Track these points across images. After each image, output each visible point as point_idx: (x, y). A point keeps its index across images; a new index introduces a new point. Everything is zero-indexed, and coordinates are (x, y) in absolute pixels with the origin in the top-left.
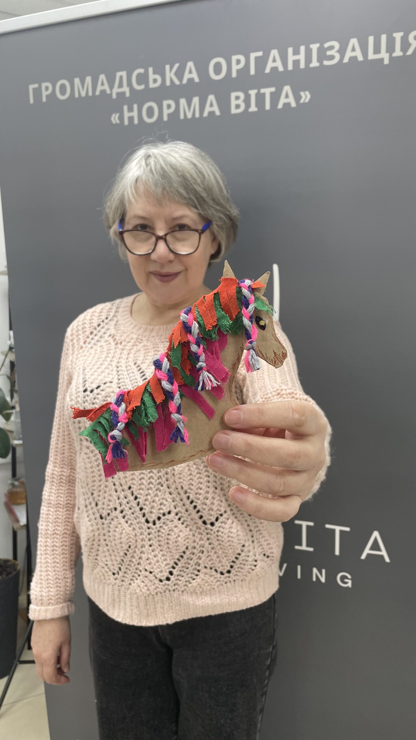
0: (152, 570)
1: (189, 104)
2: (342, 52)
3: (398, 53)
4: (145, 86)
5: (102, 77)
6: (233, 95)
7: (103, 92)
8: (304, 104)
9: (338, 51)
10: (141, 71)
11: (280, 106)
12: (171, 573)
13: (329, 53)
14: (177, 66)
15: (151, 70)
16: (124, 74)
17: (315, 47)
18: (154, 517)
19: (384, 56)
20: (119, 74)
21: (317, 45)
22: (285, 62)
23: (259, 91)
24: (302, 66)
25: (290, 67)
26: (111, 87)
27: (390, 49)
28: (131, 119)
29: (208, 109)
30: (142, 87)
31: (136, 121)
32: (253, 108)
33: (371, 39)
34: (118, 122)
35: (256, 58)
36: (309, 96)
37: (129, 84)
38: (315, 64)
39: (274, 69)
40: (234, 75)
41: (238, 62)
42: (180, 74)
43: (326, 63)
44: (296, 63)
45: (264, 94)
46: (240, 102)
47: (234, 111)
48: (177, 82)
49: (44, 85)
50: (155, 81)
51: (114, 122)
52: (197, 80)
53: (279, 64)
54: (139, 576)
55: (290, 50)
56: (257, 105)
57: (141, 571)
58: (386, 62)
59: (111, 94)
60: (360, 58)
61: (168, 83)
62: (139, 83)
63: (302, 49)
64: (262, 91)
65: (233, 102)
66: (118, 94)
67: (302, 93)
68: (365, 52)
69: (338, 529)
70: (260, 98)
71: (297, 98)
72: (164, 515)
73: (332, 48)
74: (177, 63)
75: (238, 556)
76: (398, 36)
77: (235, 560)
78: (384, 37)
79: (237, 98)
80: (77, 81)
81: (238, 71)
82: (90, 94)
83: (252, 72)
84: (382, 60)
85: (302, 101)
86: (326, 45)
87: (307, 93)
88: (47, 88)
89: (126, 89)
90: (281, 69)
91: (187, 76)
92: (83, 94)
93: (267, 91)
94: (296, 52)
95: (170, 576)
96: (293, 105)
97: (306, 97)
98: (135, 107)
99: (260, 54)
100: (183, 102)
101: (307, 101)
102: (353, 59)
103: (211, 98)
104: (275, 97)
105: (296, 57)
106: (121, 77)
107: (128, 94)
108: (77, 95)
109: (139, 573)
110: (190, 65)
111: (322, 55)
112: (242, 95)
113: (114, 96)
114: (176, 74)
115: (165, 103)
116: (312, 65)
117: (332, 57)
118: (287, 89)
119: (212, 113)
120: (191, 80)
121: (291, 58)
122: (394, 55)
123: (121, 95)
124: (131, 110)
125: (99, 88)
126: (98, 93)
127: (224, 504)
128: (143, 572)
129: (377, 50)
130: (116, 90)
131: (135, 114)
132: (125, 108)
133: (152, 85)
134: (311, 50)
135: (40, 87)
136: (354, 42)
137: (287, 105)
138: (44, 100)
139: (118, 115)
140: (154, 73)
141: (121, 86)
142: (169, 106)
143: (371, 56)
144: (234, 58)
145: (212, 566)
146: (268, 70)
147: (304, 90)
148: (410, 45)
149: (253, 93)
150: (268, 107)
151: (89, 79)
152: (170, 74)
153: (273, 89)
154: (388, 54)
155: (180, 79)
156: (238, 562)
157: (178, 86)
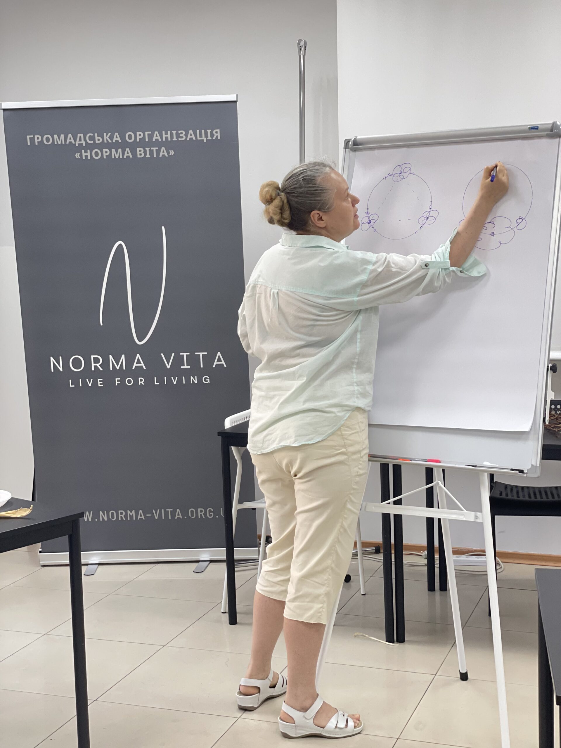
1: (117, 152)
2: (186, 135)
3: (209, 138)
5: (70, 135)
6: (138, 149)
7: (70, 143)
8: (171, 155)
9: (184, 135)
10: (92, 135)
11: (161, 156)
13: (181, 135)
14: (109, 134)
15: (96, 135)
16: (82, 135)
17: (174, 132)
19: (204, 138)
20: (79, 135)
21: (176, 132)
22: (161, 138)
23: (150, 149)
24: (169, 139)
25: (164, 139)
26: (75, 141)
27: (206, 136)
28: (86, 156)
29: (126, 155)
30: (92, 142)
31: (89, 158)
32: (148, 156)
33: (198, 131)
34: (79, 157)
35: (148, 134)
36: (173, 153)
37: (85, 140)
38: (175, 139)
39: (157, 140)
40: (138, 140)
41: (140, 135)
42: (111, 138)
43: (180, 139)
44: (167, 138)
45: (153, 150)
46: (142, 152)
47: (139, 156)
48: (110, 141)
49: (36, 137)
50: (99, 140)
51: (77, 157)
52: (120, 141)
53: (159, 138)
55: (164, 132)
56: (150, 155)
58: (205, 141)
59: (75, 144)
61: (105, 141)
62: (90, 140)
63: (169, 132)
64: (152, 148)
65: (138, 153)
66: (78, 144)
67: (170, 151)
68: (196, 136)
69: (201, 354)
70: (151, 152)
71: (168, 153)
73: (182, 133)
76: (209, 131)
78: (203, 131)
79: (140, 151)
80: (56, 136)
81: (140, 139)
82: (63, 143)
83: (147, 140)
84: (203, 140)
86: (179, 132)
87: (172, 151)
88: (38, 138)
89: (83, 142)
91: (115, 139)
92: (59, 143)
94: (166, 133)
96: (167, 156)
98: (89, 151)
99: (150, 133)
100: (113, 150)
102: (191, 139)
103: (128, 150)
104: (158, 152)
105: (166, 136)
106: (80, 137)
107: (84, 145)
108: (56, 143)
110: (116, 134)
111: (178, 136)
112: (142, 150)
114: (109, 137)
115: (104, 150)
116: (173, 140)
117: (182, 137)
118: (163, 149)
119: (128, 157)
120: (117, 141)
121: (164, 136)
123: (81, 145)
124: (86, 152)
125: (68, 140)
126: (68, 143)
129: (201, 136)
130: (77, 142)
131: (88, 154)
132: (83, 151)
133: (97, 142)
135: (34, 137)
136: (191, 131)
137: (163, 156)
138: (36, 143)
139: (79, 154)
140: (98, 136)
141: (80, 140)
142: (106, 152)
143: (199, 138)
144: (138, 133)
146: (154, 140)
148: (214, 135)
149: (148, 149)
150: (155, 156)
151: (62, 136)
152: (106, 138)
153: (157, 148)
155: (112, 140)
157: (111, 143)
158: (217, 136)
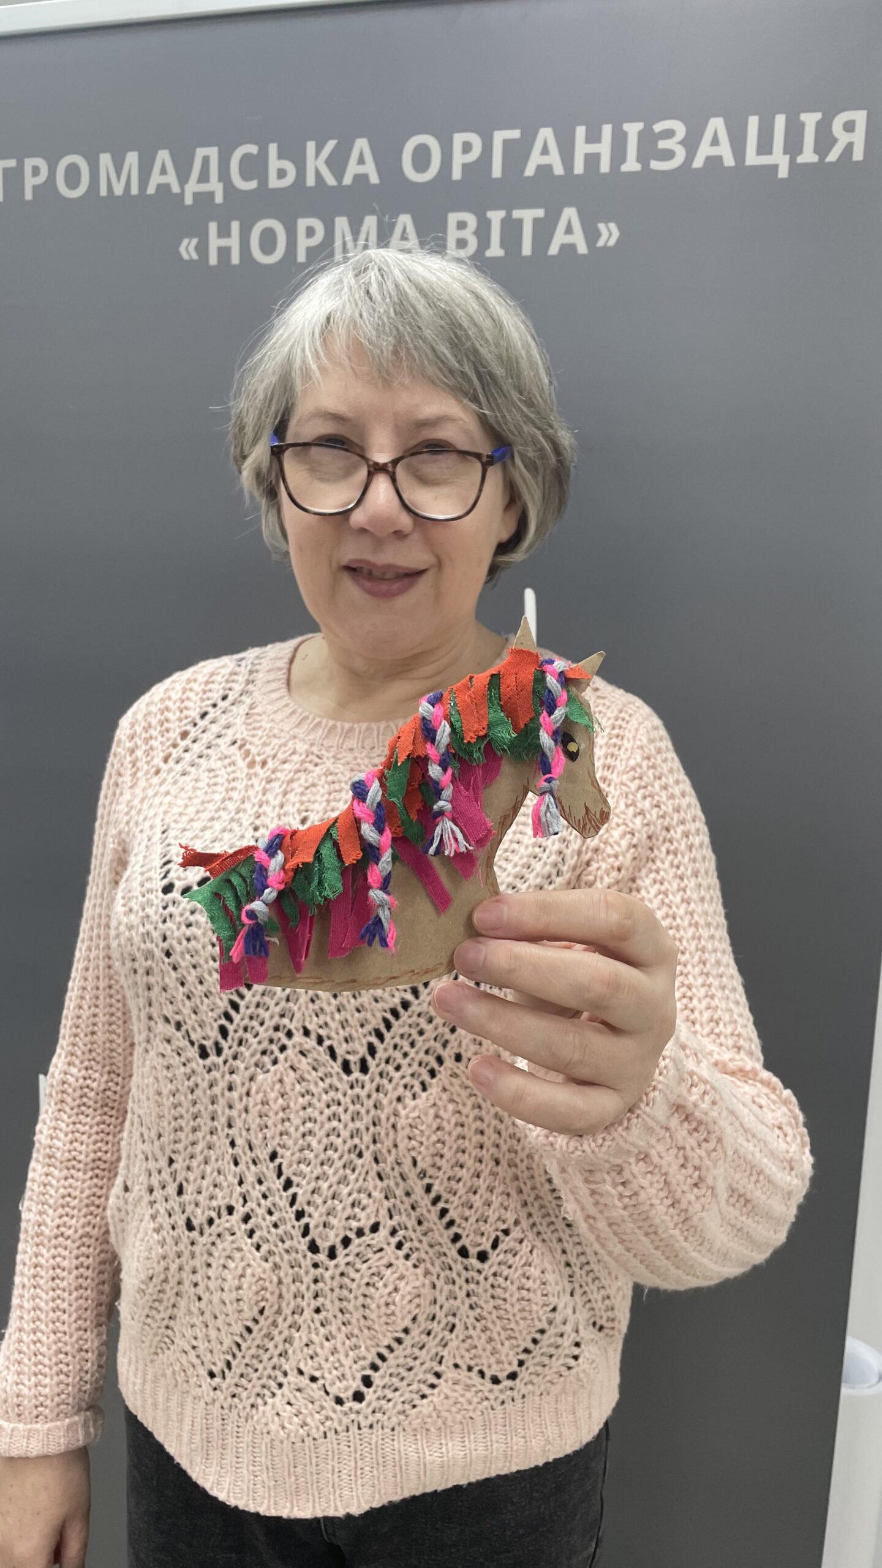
0: (317, 1374)
1: (355, 230)
2: (691, 143)
3: (808, 156)
4: (259, 183)
5: (164, 156)
6: (453, 218)
7: (164, 188)
8: (605, 248)
9: (681, 143)
10: (253, 149)
11: (553, 250)
12: (367, 1382)
13: (662, 144)
14: (331, 144)
15: (273, 149)
16: (213, 152)
17: (633, 129)
18: (333, 1238)
19: (779, 159)
20: (200, 153)
21: (640, 126)
22: (567, 155)
23: (509, 214)
24: (605, 167)
25: (579, 168)
26: (183, 179)
27: (793, 146)
28: (224, 252)
30: (253, 185)
31: (235, 259)
32: (495, 250)
33: (753, 122)
34: (195, 256)
35: (506, 143)
36: (616, 234)
37: (224, 176)
38: (631, 165)
39: (544, 170)
40: (457, 174)
41: (467, 147)
42: (337, 163)
43: (655, 165)
44: (592, 160)
45: (520, 222)
46: (468, 234)
48: (331, 181)
49: (29, 163)
50: (282, 174)
51: (186, 257)
52: (374, 179)
53: (554, 160)
54: (280, 1385)
55: (581, 131)
56: (503, 245)
57: (285, 1374)
58: (783, 173)
59: (182, 195)
60: (729, 161)
61: (311, 181)
62: (245, 176)
63: (607, 130)
64: (517, 214)
65: (452, 234)
66: (196, 195)
67: (601, 226)
68: (739, 149)
70: (511, 229)
71: (592, 235)
72: (360, 1233)
73: (669, 134)
74: (333, 138)
75: (538, 1336)
76: (810, 120)
77: (531, 1346)
78: (780, 121)
79: (461, 225)
80: (105, 160)
81: (465, 166)
82: (135, 190)
83: (497, 172)
84: (775, 167)
85: (601, 243)
86: (658, 127)
87: (613, 226)
88: (36, 171)
89: (215, 186)
90: (559, 170)
91: (353, 169)
92: (119, 190)
93: (528, 216)
94: (593, 137)
95: (364, 1389)
96: (582, 249)
97: (610, 234)
98: (235, 226)
99: (515, 134)
100: (342, 223)
101: (612, 243)
102: (714, 162)
103: (405, 220)
104: (544, 230)
105: (592, 148)
106: (206, 160)
107: (219, 199)
108: (103, 192)
109: (281, 1379)
110: (362, 145)
111: (648, 147)
112: (471, 220)
113: (189, 200)
114: (328, 162)
115: (302, 224)
116: (624, 168)
117: (669, 155)
118: (570, 214)
120: (361, 179)
121: (582, 148)
122: (800, 159)
123: (204, 199)
124: (224, 232)
125: (156, 179)
126: (151, 190)
127: (514, 1202)
128: (293, 1377)
129: (765, 147)
130: (193, 186)
131: (233, 242)
132: (213, 227)
133: (274, 183)
134: (625, 135)
135: (20, 168)
136: (717, 124)
137: (568, 249)
138: (29, 195)
139: (195, 241)
140: (281, 156)
141: (204, 177)
142: (310, 232)
143: (752, 158)
144: (459, 139)
145: (472, 1363)
146: (530, 171)
147: (606, 221)
148: (835, 140)
149: (496, 217)
150: (527, 249)
151: (132, 159)
152: (316, 162)
153: (540, 213)
154: (787, 157)
155: (339, 174)
156: (536, 1351)
157: (333, 187)
158: (850, 147)
